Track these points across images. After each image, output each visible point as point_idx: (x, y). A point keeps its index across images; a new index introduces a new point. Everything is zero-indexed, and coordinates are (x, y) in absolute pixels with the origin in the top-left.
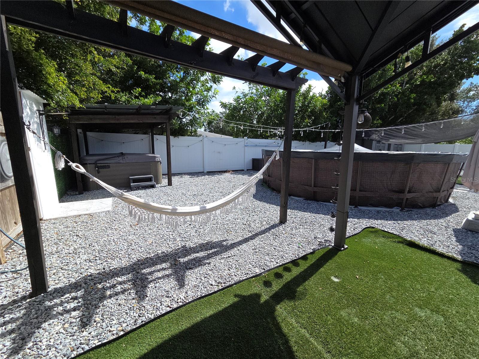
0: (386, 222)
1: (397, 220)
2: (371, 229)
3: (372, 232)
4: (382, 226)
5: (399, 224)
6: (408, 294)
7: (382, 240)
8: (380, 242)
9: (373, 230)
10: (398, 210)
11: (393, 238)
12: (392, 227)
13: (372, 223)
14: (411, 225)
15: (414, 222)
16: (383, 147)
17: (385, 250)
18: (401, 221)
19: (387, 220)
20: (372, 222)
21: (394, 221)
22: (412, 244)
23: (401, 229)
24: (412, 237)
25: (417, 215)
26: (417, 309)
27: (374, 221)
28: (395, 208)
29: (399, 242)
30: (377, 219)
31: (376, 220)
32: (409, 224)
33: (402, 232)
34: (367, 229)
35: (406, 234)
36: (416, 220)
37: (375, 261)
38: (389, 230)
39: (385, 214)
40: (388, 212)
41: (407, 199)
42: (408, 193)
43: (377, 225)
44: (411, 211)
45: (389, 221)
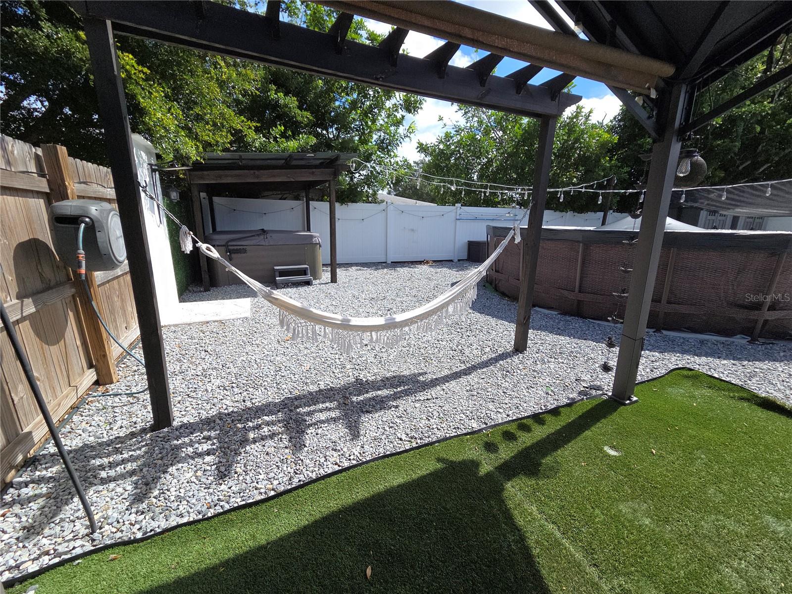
0: (717, 361)
1: (740, 358)
2: (685, 373)
3: (687, 377)
4: (708, 367)
5: (743, 366)
6: (752, 491)
7: (707, 392)
8: (703, 396)
9: (690, 373)
10: (744, 342)
11: (729, 390)
12: (730, 372)
13: (689, 361)
14: (769, 369)
15: (778, 364)
16: (722, 222)
17: (712, 410)
18: (749, 361)
19: (719, 358)
20: (688, 359)
21: (734, 360)
22: (769, 405)
23: (748, 375)
24: (770, 391)
25: (784, 351)
26: (769, 519)
27: (692, 359)
28: (738, 336)
29: (742, 399)
30: (699, 355)
31: (697, 356)
32: (765, 367)
33: (749, 382)
34: (678, 371)
35: (759, 386)
36: (782, 361)
37: (690, 429)
38: (722, 375)
39: (716, 347)
40: (723, 343)
41: (766, 321)
42: (768, 310)
43: (698, 366)
44: (772, 343)
45: (724, 359)
